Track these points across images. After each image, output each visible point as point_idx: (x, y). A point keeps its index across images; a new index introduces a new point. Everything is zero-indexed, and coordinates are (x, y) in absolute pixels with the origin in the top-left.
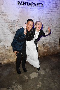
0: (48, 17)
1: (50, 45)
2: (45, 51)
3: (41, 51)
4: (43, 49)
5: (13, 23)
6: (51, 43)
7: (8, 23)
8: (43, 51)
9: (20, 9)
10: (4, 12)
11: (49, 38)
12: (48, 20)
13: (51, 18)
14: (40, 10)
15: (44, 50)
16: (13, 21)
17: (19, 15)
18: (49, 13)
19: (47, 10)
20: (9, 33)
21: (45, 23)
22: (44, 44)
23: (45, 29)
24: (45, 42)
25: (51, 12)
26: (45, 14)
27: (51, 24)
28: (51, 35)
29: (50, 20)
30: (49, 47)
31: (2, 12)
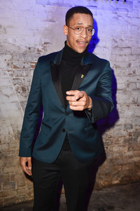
2: (136, 159)
3: (120, 161)
4: (131, 153)
5: (24, 54)
7: (5, 57)
8: (130, 161)
9: (48, 8)
14: (120, 13)
15: (131, 157)
16: (24, 49)
17: (46, 29)
20: (8, 92)
21: (133, 58)
22: (133, 132)
23: (136, 80)
24: (136, 125)
26: (137, 27)
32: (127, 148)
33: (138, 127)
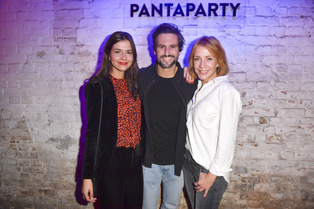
0: (267, 61)
1: (278, 190)
6: (287, 178)
9: (138, 31)
10: (82, 45)
11: (274, 155)
12: (266, 73)
13: (281, 66)
15: (244, 207)
18: (273, 41)
19: (259, 31)
22: (248, 178)
23: (253, 114)
24: (253, 170)
25: (282, 37)
26: (253, 48)
27: (285, 93)
28: (282, 141)
29: (279, 74)
30: (272, 195)
31: (76, 45)
32: (238, 195)
33: (254, 172)
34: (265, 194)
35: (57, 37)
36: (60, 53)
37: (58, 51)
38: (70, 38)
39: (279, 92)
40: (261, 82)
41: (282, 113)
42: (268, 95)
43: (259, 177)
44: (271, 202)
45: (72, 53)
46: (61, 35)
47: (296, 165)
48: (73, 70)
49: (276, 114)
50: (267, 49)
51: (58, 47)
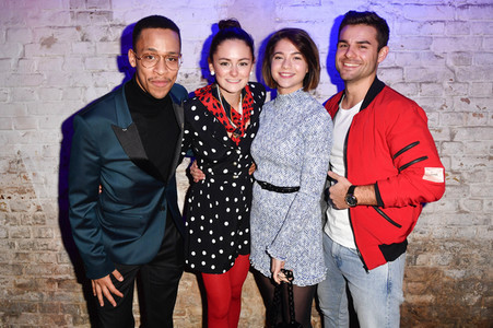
0: (437, 48)
1: (456, 263)
6: (471, 244)
10: (122, 25)
11: (450, 206)
12: (437, 68)
13: (461, 56)
25: (462, 7)
26: (415, 25)
27: (467, 101)
28: (462, 181)
29: (457, 69)
30: (447, 272)
31: (112, 26)
33: (417, 235)
34: (435, 271)
35: (76, 11)
36: (83, 40)
37: (79, 35)
38: (100, 13)
39: (457, 99)
40: (428, 83)
41: (462, 135)
42: (439, 105)
43: (426, 243)
44: (446, 285)
45: (104, 40)
46: (84, 8)
47: (486, 221)
48: (106, 68)
49: (452, 136)
50: (438, 29)
51: (78, 28)
